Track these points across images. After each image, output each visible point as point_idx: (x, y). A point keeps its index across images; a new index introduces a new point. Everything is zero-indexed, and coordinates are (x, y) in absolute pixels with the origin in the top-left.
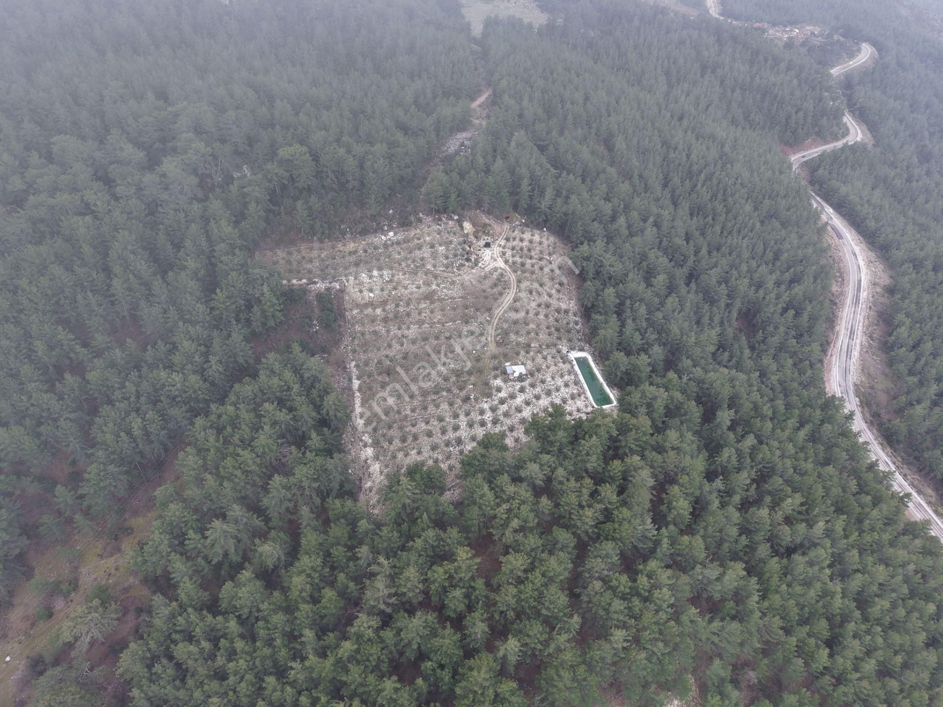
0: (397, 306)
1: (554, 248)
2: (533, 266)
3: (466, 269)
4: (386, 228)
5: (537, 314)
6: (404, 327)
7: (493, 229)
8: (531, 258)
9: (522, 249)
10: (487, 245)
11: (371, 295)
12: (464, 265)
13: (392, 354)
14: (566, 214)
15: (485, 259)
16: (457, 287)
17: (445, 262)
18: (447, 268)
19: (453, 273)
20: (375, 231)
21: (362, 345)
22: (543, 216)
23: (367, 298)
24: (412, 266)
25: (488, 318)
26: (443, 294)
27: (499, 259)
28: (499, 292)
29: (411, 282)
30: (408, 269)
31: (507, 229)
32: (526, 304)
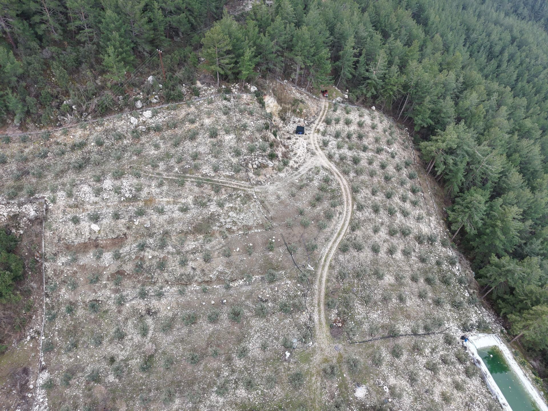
0: (142, 247)
1: (391, 134)
2: (370, 163)
3: (269, 172)
4: (139, 104)
5: (391, 251)
6: (151, 290)
7: (307, 107)
8: (365, 149)
9: (349, 136)
10: (300, 130)
11: (95, 227)
12: (266, 166)
13: (122, 355)
14: (405, 87)
15: (299, 152)
16: (254, 206)
17: (235, 160)
18: (237, 171)
19: (248, 179)
20: (121, 110)
21: (69, 332)
22: (373, 90)
23: (87, 234)
24: (177, 169)
25: (309, 266)
26: (228, 220)
27: (319, 152)
28: (325, 213)
29: (171, 199)
30: (168, 176)
31: (325, 107)
32: (370, 232)
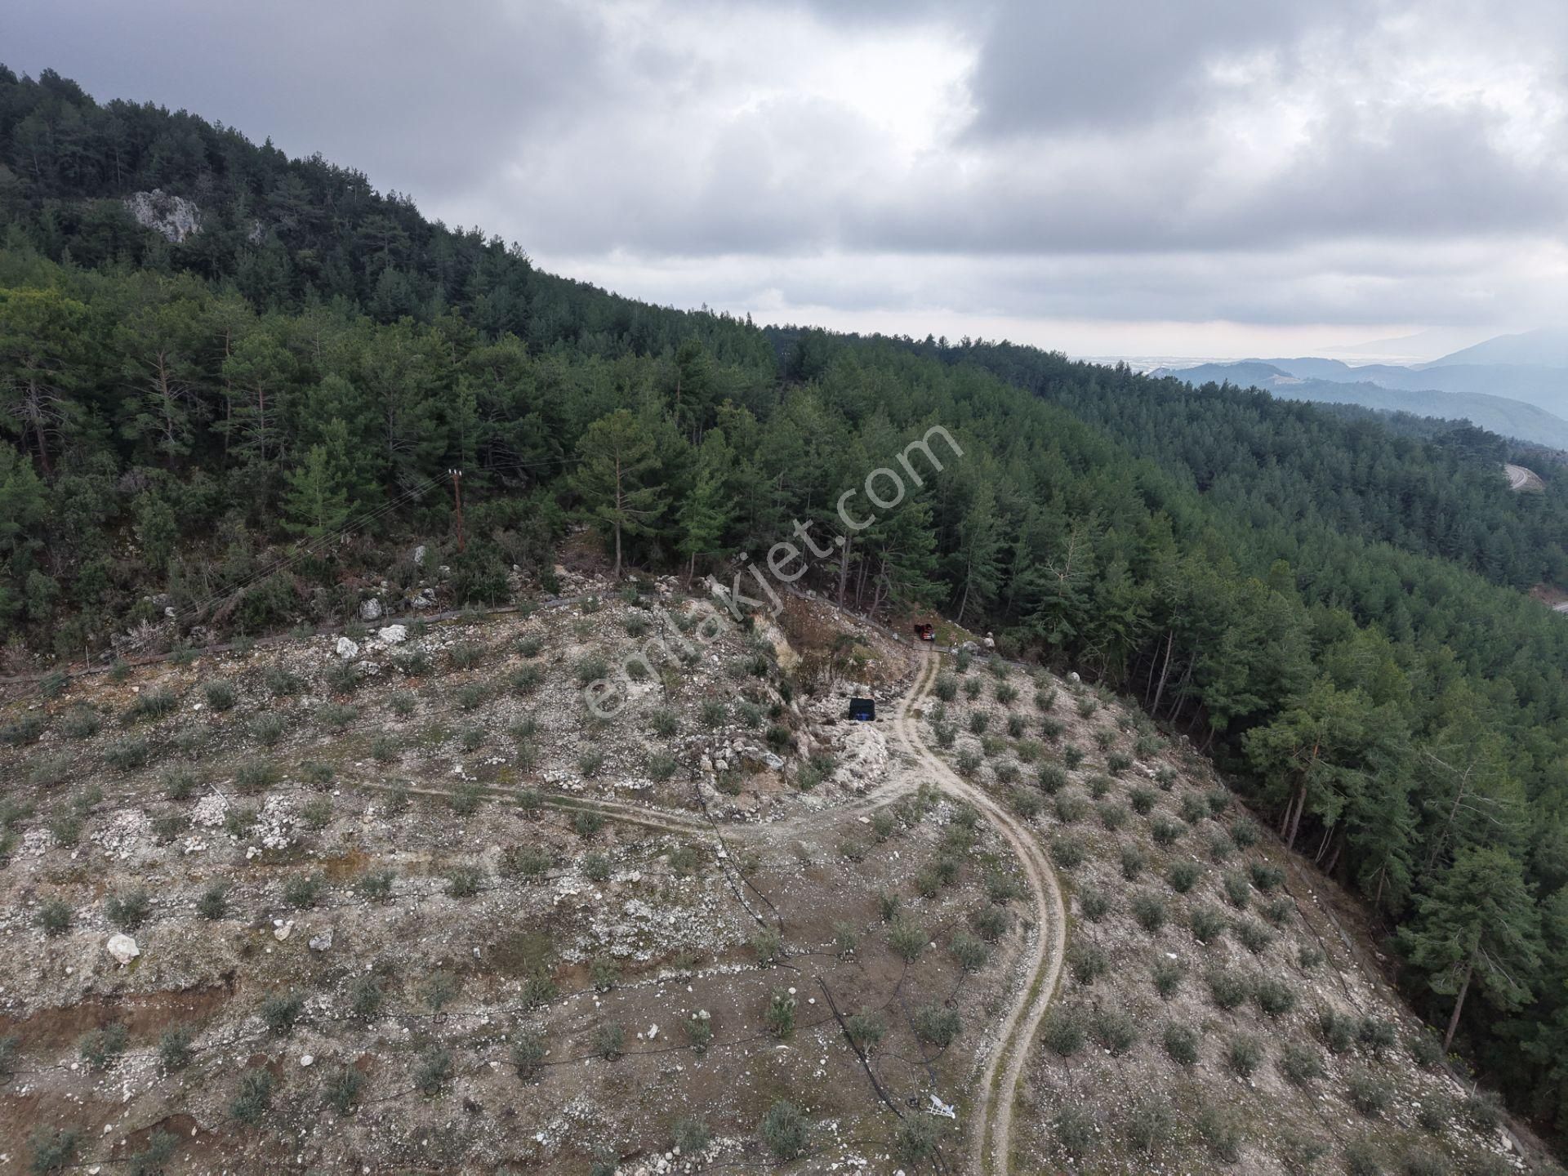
1: (1144, 736)
2: (1097, 794)
3: (768, 786)
4: (373, 609)
7: (878, 657)
8: (1072, 760)
9: (1016, 729)
10: (861, 710)
11: (123, 946)
12: (760, 766)
14: (1159, 611)
16: (718, 884)
17: (654, 749)
18: (662, 777)
19: (699, 804)
20: (312, 621)
22: (1065, 625)
23: (86, 972)
24: (458, 769)
25: (937, 1101)
26: (622, 928)
27: (929, 759)
28: (972, 917)
29: (424, 858)
30: (426, 787)
31: (931, 662)
32: (1147, 991)
